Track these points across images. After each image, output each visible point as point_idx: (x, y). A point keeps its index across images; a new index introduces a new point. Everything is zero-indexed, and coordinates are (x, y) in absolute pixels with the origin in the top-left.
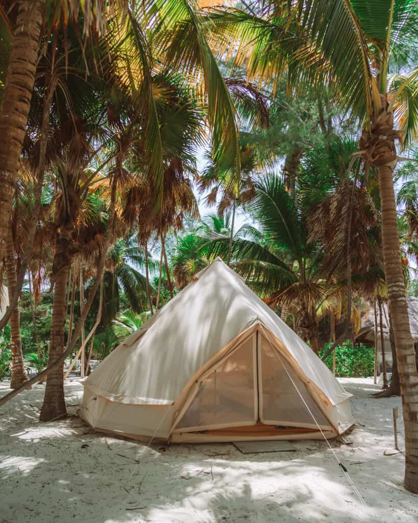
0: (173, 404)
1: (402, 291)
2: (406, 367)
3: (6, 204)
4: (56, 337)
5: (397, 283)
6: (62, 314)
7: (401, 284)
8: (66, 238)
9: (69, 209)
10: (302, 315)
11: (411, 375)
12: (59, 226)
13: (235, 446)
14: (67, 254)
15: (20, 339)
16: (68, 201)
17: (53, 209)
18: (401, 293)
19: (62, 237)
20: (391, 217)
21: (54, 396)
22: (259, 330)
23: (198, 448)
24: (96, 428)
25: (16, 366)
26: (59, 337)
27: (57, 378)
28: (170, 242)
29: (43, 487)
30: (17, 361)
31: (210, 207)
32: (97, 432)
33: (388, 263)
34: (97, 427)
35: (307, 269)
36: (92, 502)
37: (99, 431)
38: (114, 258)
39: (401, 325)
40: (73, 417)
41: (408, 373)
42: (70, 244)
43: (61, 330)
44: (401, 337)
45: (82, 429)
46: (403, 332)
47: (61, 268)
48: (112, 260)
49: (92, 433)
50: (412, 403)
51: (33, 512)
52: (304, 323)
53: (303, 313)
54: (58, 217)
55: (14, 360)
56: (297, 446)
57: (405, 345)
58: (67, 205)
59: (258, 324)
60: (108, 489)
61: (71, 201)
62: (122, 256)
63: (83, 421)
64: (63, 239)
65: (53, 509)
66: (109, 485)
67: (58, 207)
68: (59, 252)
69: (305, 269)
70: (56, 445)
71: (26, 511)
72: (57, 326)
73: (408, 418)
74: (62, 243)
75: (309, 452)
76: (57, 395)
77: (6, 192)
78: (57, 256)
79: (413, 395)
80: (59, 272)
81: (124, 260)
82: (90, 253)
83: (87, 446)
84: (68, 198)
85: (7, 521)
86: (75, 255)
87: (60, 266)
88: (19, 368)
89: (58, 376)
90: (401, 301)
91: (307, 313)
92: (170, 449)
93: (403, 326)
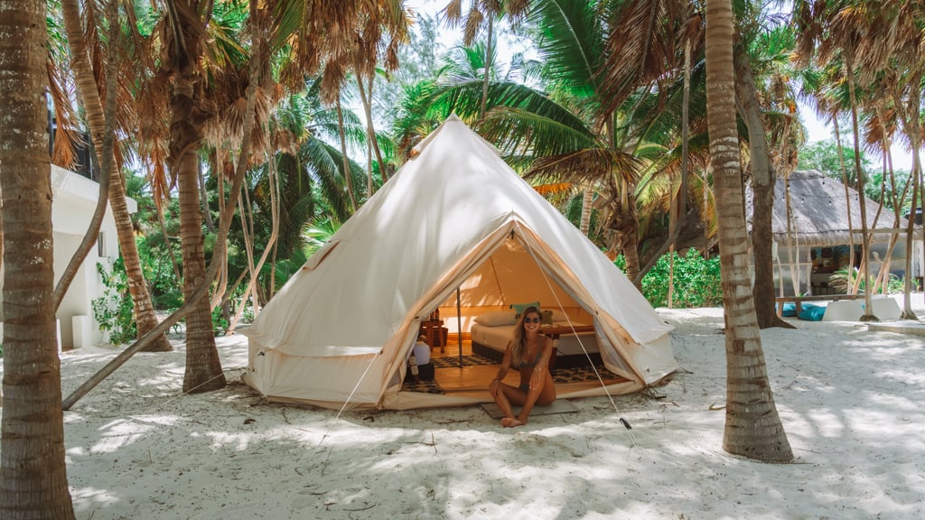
0: (382, 352)
1: (732, 151)
2: (732, 273)
3: (34, 31)
4: (191, 263)
5: (725, 139)
6: (196, 225)
7: (730, 139)
8: (185, 93)
9: (183, 41)
10: (612, 208)
11: (740, 284)
12: (170, 73)
13: (483, 409)
14: (191, 123)
15: (140, 273)
16: (179, 26)
17: (158, 43)
18: (731, 154)
19: (179, 93)
20: (719, 24)
21: (201, 354)
22: (515, 230)
23: (425, 414)
24: (269, 397)
25: (142, 316)
26: (196, 263)
27: (202, 327)
28: (394, 96)
29: (181, 474)
30: (142, 308)
31: (453, 27)
32: (271, 403)
33: (712, 106)
34: (270, 394)
35: (619, 129)
36: (251, 488)
37: (273, 400)
38: (294, 129)
39: (729, 206)
40: (236, 385)
41: (735, 281)
42: (193, 104)
43: (198, 251)
44: (728, 226)
45: (249, 400)
46: (730, 218)
47: (183, 147)
48: (290, 133)
49: (264, 404)
50: (739, 326)
51: (163, 506)
52: (615, 221)
53: (613, 204)
54: (165, 56)
55: (137, 306)
56: (579, 405)
57: (733, 239)
58: (178, 33)
59: (513, 221)
60: (278, 471)
61: (185, 26)
62: (308, 124)
63: (251, 389)
64: (181, 96)
65: (194, 501)
66: (279, 468)
67: (164, 38)
68: (177, 120)
69: (616, 130)
70: (205, 422)
71: (153, 505)
72: (189, 245)
73: (732, 350)
74: (181, 102)
75: (595, 411)
76: (207, 352)
77: (30, 10)
78: (174, 126)
79: (739, 315)
80: (182, 153)
81: (313, 131)
82: (240, 120)
83: (254, 420)
84: (178, 20)
85: (125, 518)
86: (206, 123)
87: (182, 142)
88: (147, 319)
89: (203, 324)
90: (730, 167)
91: (619, 204)
92: (382, 418)
93: (731, 209)
